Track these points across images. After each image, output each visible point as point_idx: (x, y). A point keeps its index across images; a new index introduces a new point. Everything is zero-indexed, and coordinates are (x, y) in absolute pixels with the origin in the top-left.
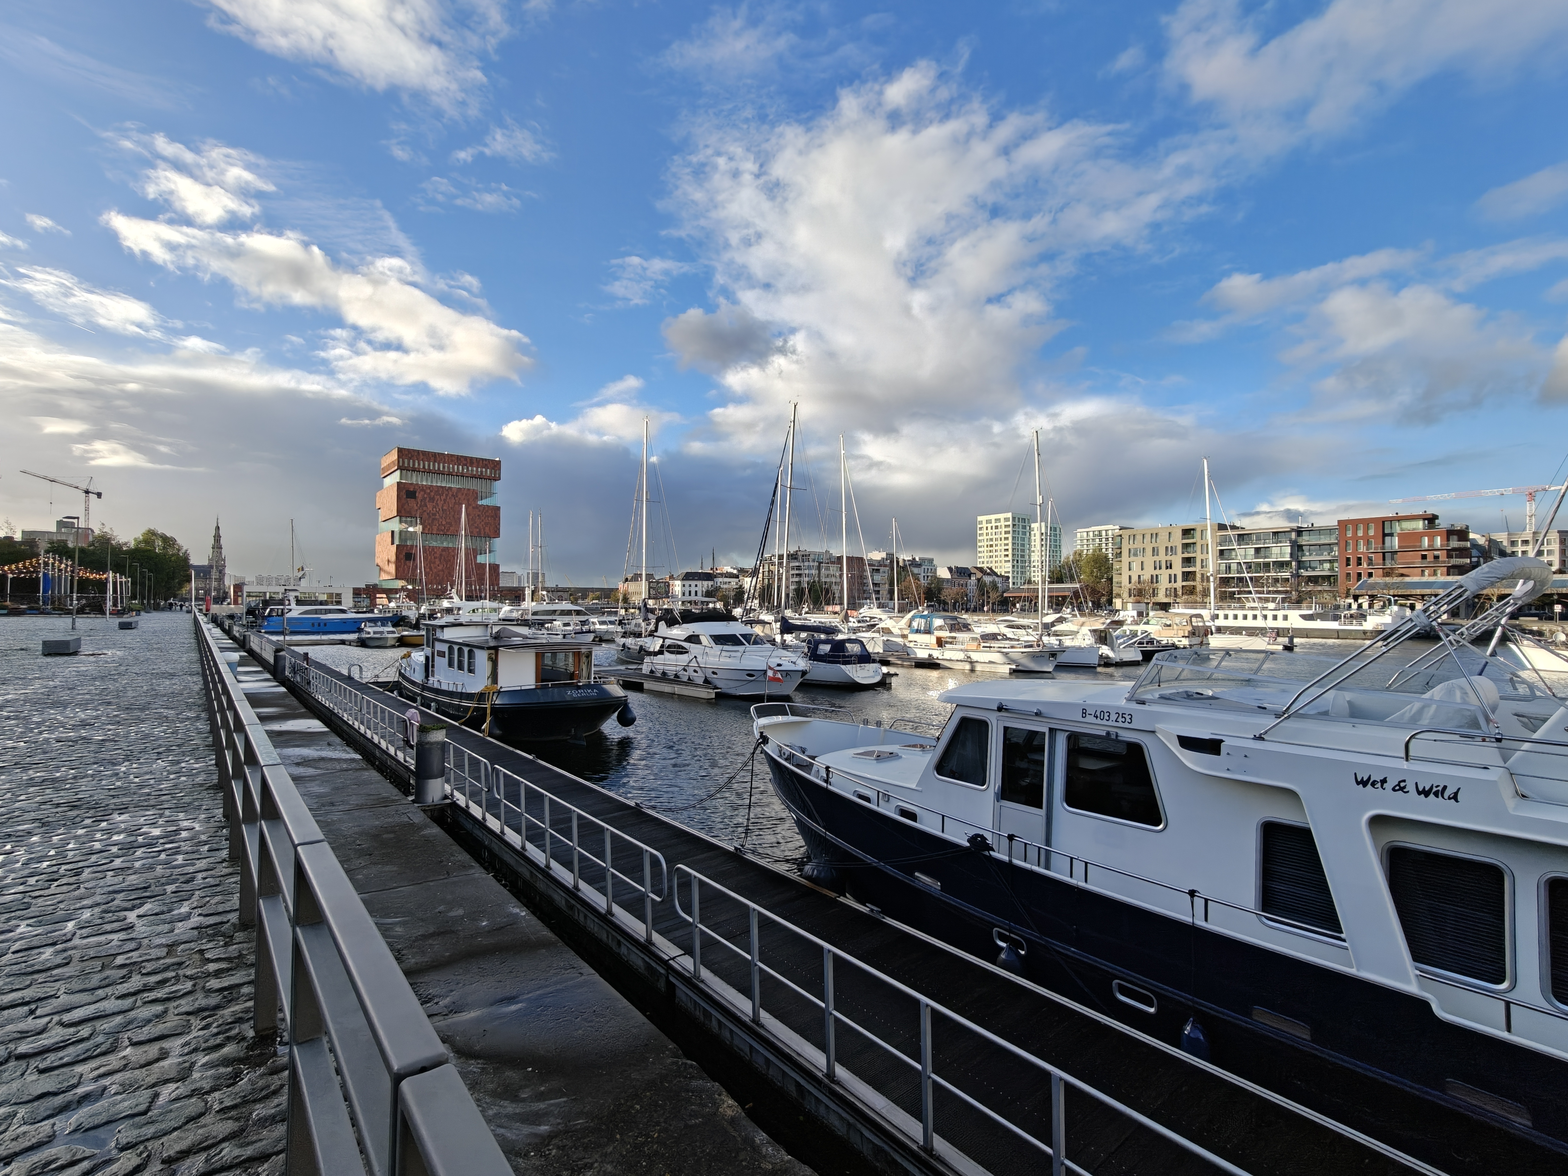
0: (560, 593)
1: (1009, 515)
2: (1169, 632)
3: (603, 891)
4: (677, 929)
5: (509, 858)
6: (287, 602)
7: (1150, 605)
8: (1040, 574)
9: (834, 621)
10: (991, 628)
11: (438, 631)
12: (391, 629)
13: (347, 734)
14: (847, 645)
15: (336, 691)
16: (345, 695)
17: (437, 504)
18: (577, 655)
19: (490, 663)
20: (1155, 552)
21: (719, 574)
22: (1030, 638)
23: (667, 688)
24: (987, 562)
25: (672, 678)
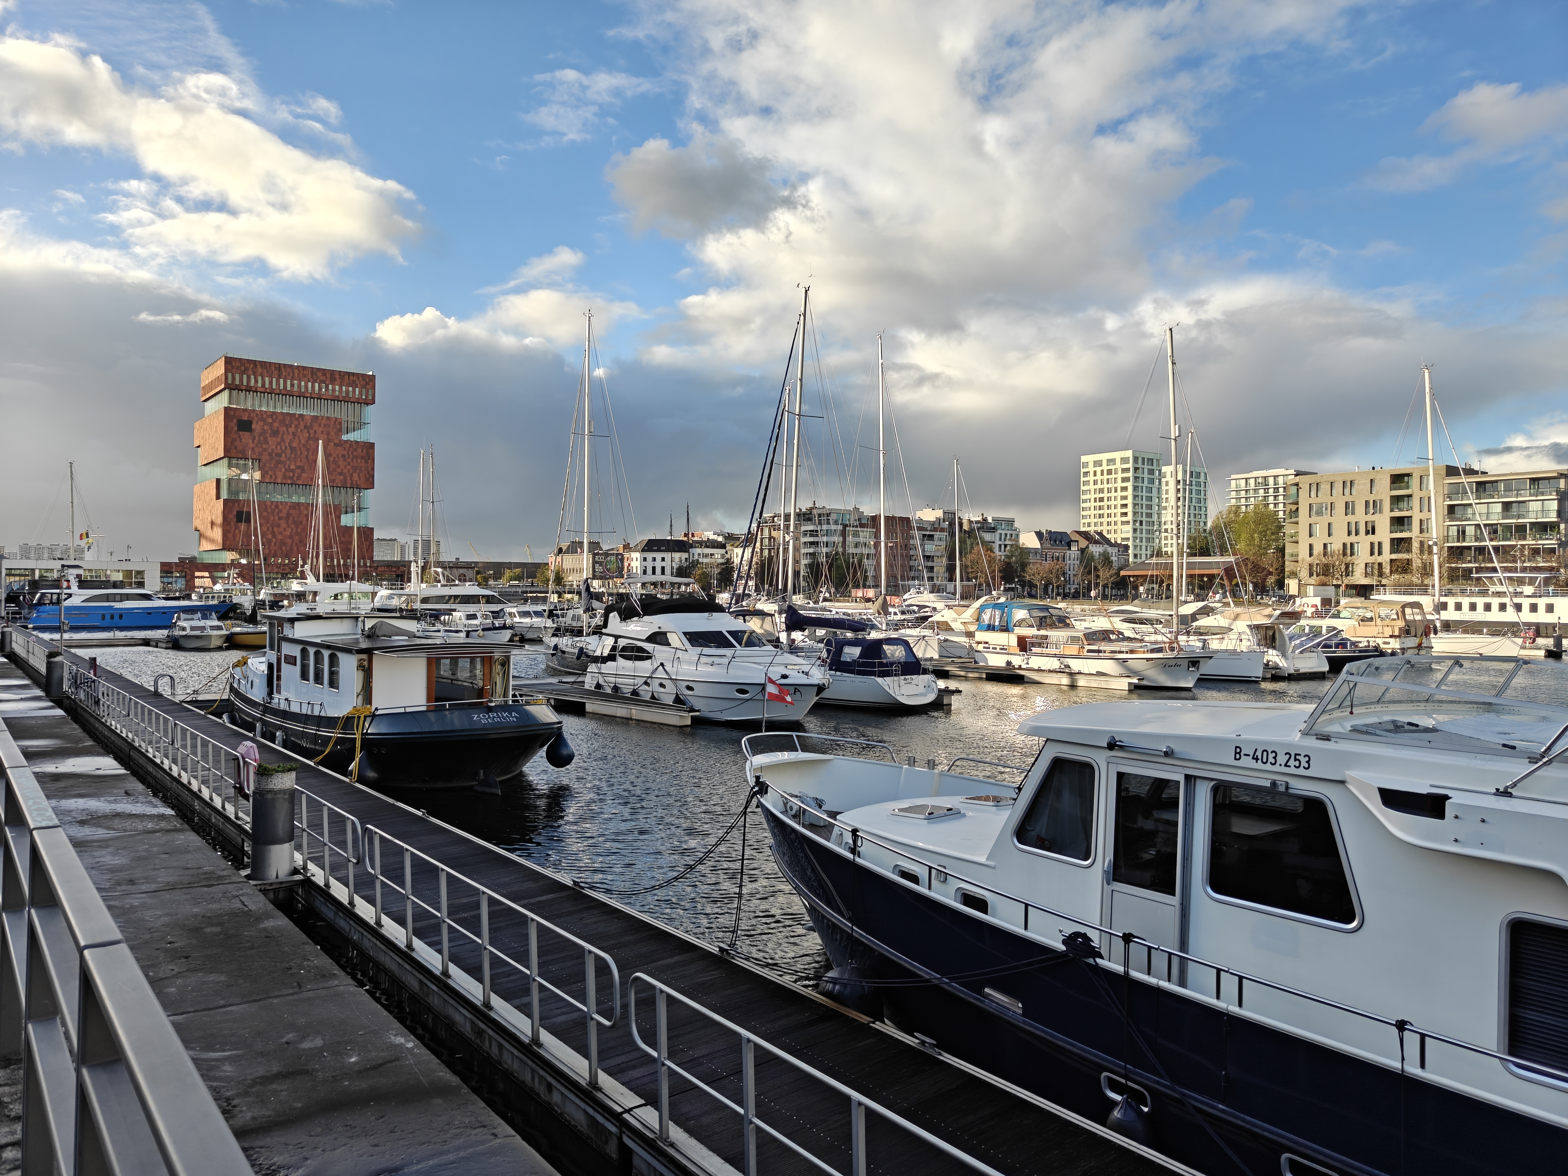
0: (461, 571)
1: (1129, 454)
2: (1370, 630)
3: (525, 1009)
4: (634, 1067)
5: (390, 961)
6: (65, 584)
7: (1342, 588)
8: (1174, 541)
9: (869, 612)
10: (1101, 623)
11: (287, 626)
12: (216, 623)
13: (154, 778)
14: (885, 647)
15: (136, 715)
16: (150, 720)
17: (283, 440)
18: (488, 661)
19: (361, 674)
20: (1349, 508)
21: (697, 542)
22: (1160, 638)
23: (619, 710)
24: (1096, 524)
25: (629, 695)
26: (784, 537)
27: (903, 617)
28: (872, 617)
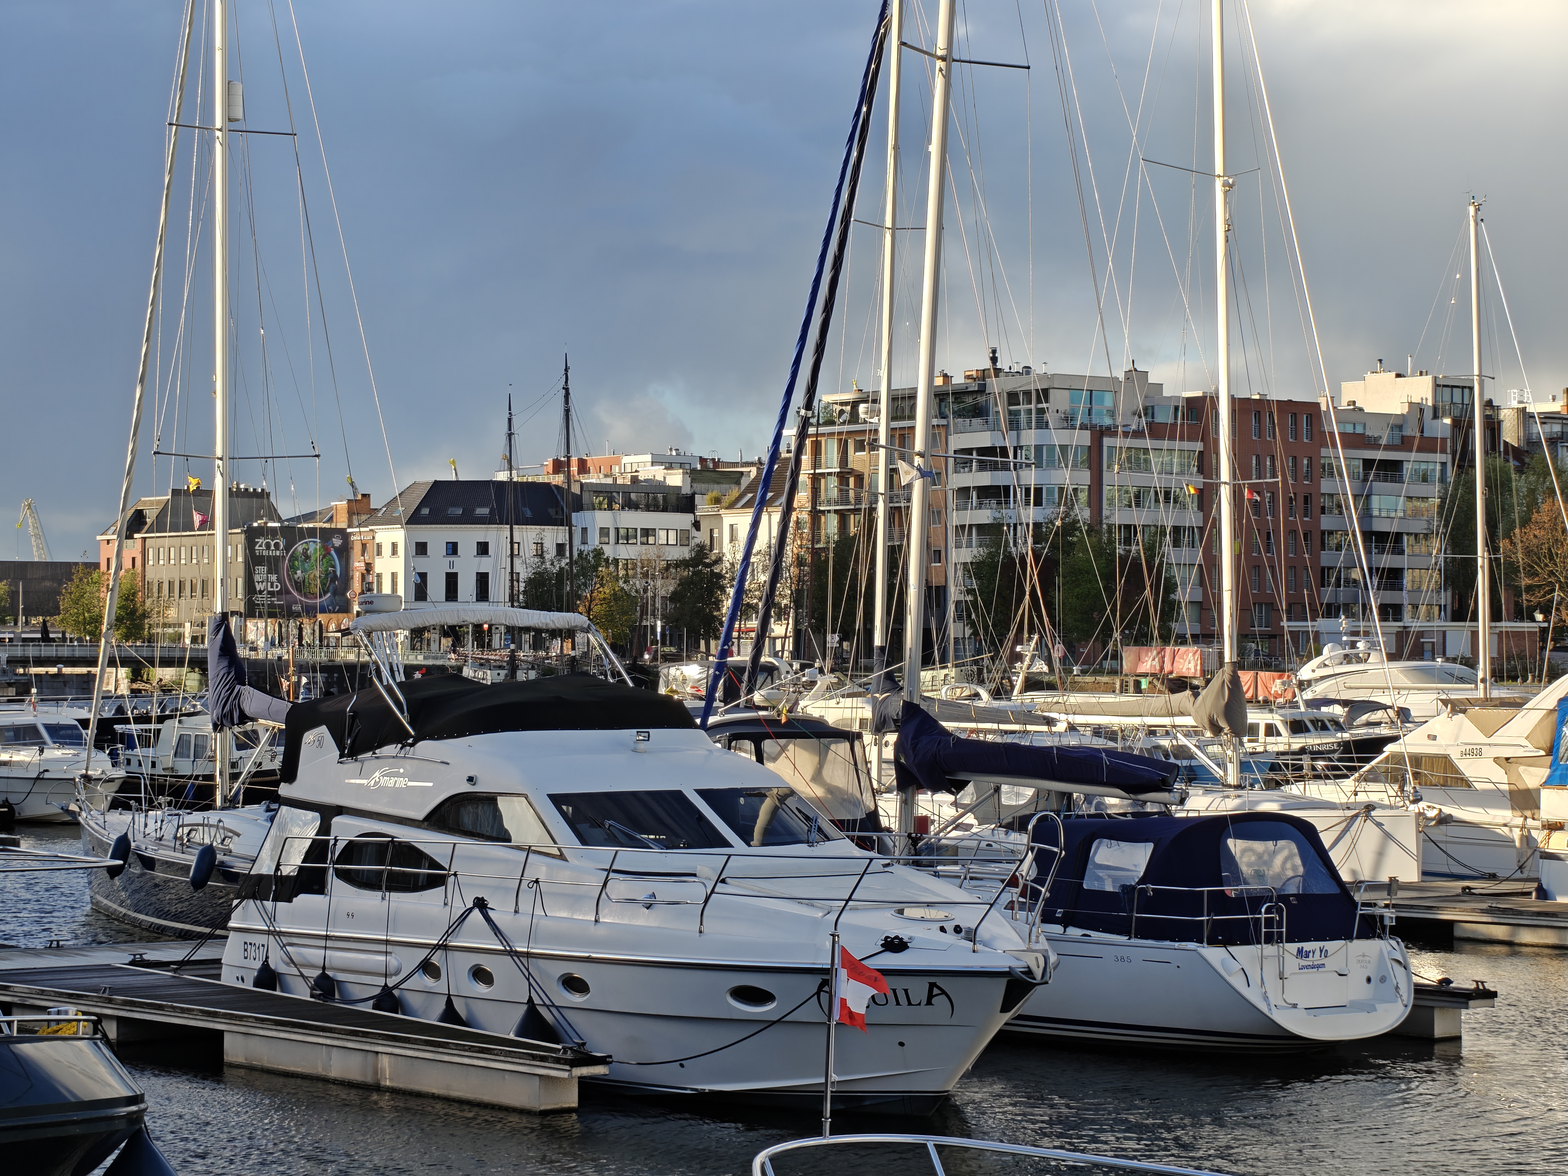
23: (336, 1058)
25: (367, 1008)
26: (892, 473)
27: (1298, 742)
28: (1189, 743)
